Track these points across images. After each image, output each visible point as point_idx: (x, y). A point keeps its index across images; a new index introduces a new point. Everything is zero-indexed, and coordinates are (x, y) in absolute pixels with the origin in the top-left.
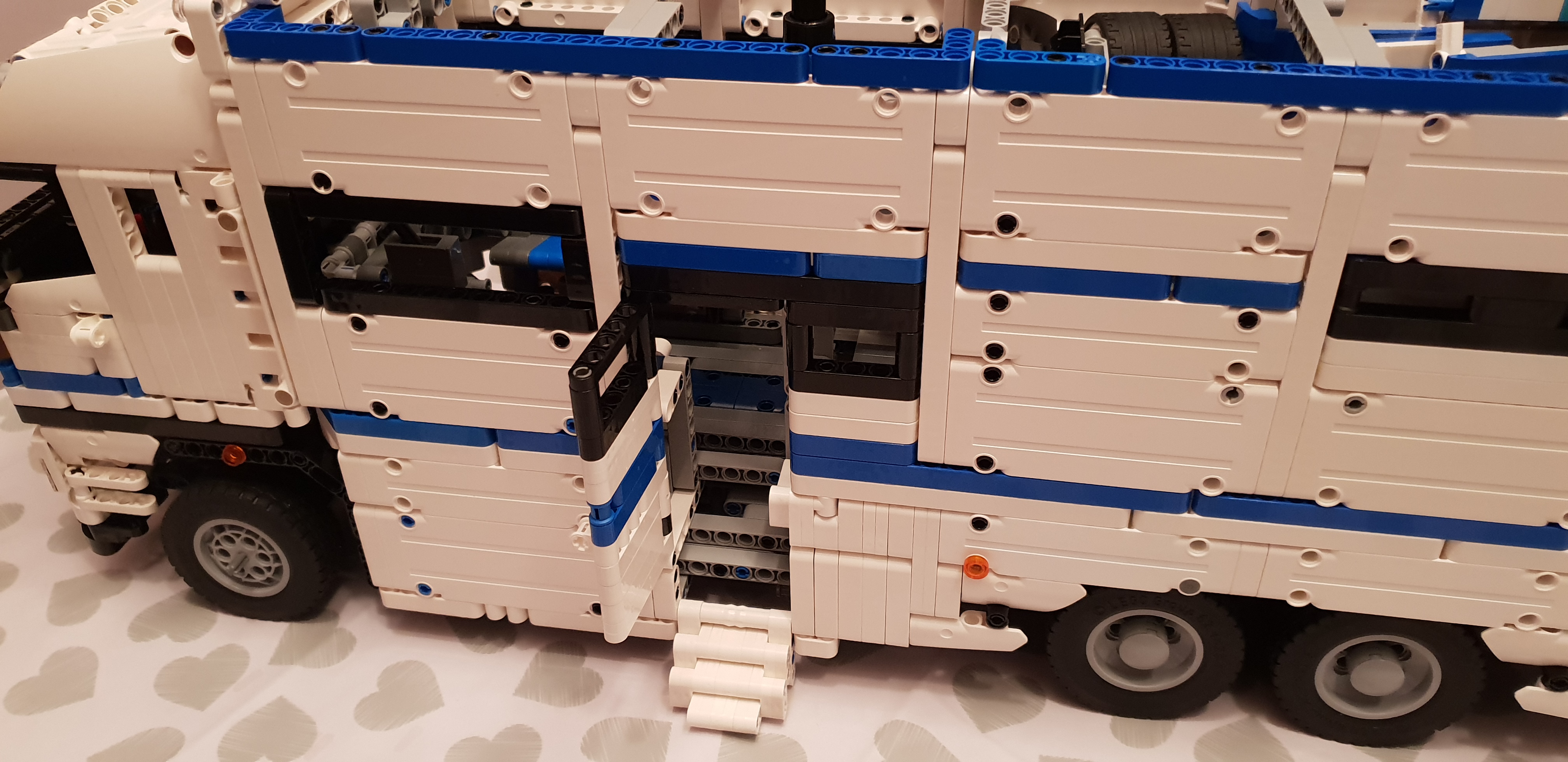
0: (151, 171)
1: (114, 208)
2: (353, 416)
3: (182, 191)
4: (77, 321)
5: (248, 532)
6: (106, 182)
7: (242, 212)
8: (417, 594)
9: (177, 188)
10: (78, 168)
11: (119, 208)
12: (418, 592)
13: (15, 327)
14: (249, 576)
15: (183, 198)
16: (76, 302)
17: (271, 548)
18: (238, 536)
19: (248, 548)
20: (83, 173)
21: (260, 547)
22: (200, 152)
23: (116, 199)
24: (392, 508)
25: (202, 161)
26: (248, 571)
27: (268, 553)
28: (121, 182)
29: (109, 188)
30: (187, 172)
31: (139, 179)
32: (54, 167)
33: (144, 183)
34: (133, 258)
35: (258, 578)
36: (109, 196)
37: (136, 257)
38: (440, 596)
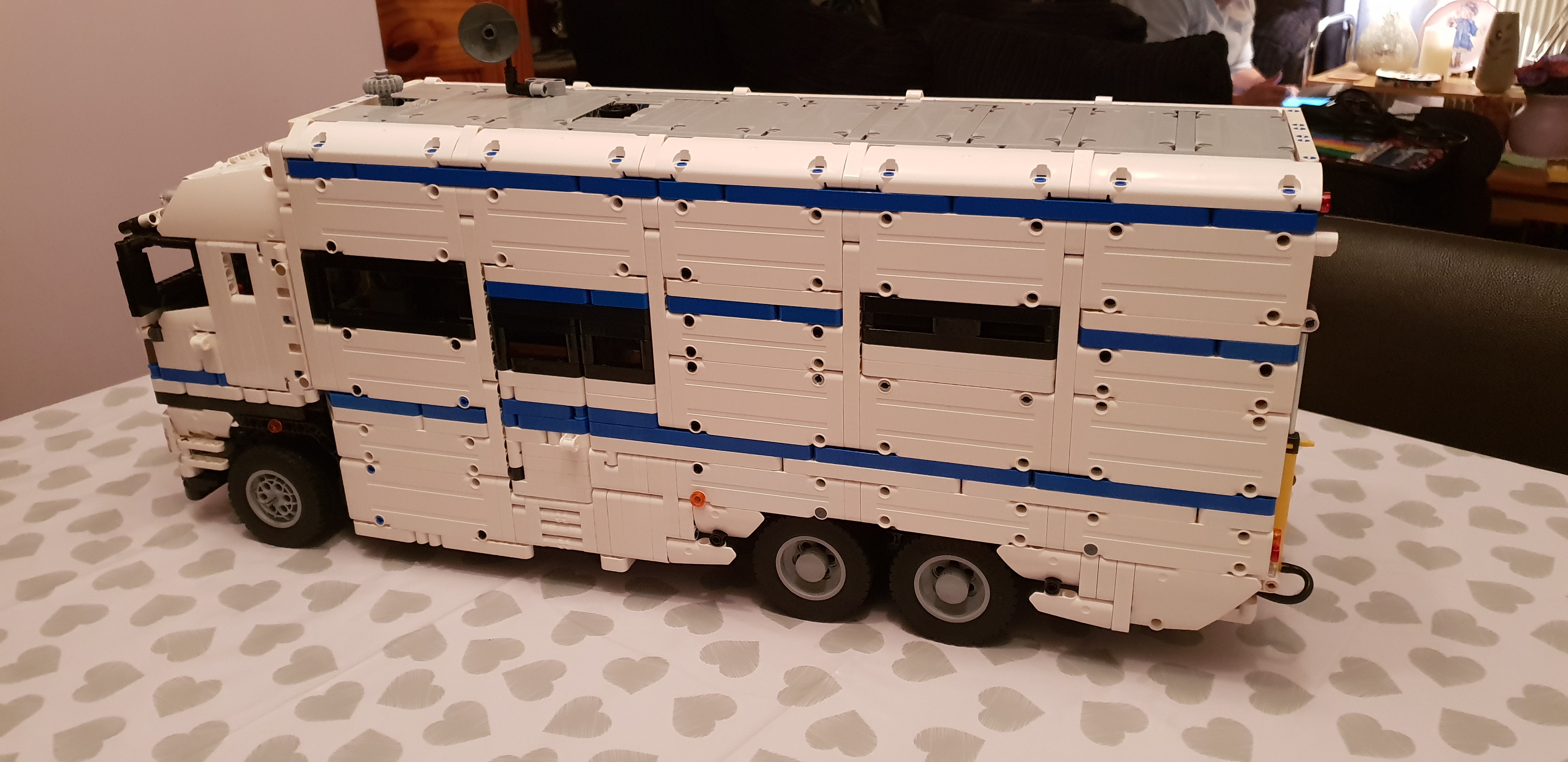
0: (245, 242)
1: (223, 264)
2: (342, 395)
3: (260, 255)
4: (195, 334)
5: (279, 480)
6: (221, 248)
7: (289, 265)
8: (375, 524)
9: (258, 253)
10: (207, 241)
11: (226, 265)
12: (376, 523)
13: (162, 340)
14: (278, 513)
15: (260, 259)
16: (197, 323)
17: (292, 492)
18: (272, 483)
19: (277, 492)
20: (209, 244)
21: (285, 491)
22: (272, 232)
23: (225, 260)
24: (362, 461)
25: (271, 236)
26: (278, 509)
27: (289, 495)
28: (229, 248)
29: (222, 253)
30: (264, 243)
31: (237, 247)
32: (195, 240)
33: (240, 249)
34: (230, 295)
35: (284, 514)
36: (221, 257)
37: (232, 295)
38: (389, 526)
